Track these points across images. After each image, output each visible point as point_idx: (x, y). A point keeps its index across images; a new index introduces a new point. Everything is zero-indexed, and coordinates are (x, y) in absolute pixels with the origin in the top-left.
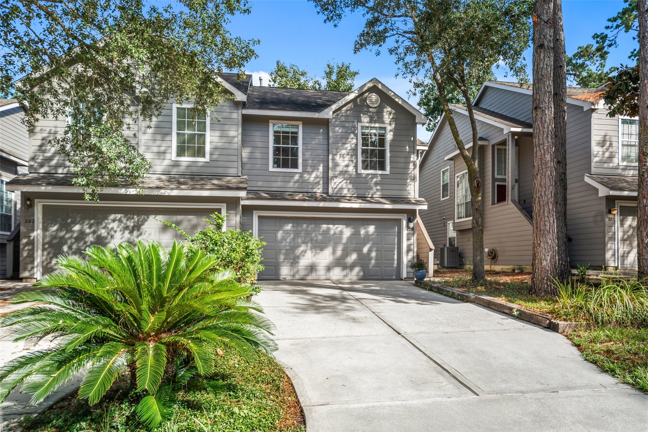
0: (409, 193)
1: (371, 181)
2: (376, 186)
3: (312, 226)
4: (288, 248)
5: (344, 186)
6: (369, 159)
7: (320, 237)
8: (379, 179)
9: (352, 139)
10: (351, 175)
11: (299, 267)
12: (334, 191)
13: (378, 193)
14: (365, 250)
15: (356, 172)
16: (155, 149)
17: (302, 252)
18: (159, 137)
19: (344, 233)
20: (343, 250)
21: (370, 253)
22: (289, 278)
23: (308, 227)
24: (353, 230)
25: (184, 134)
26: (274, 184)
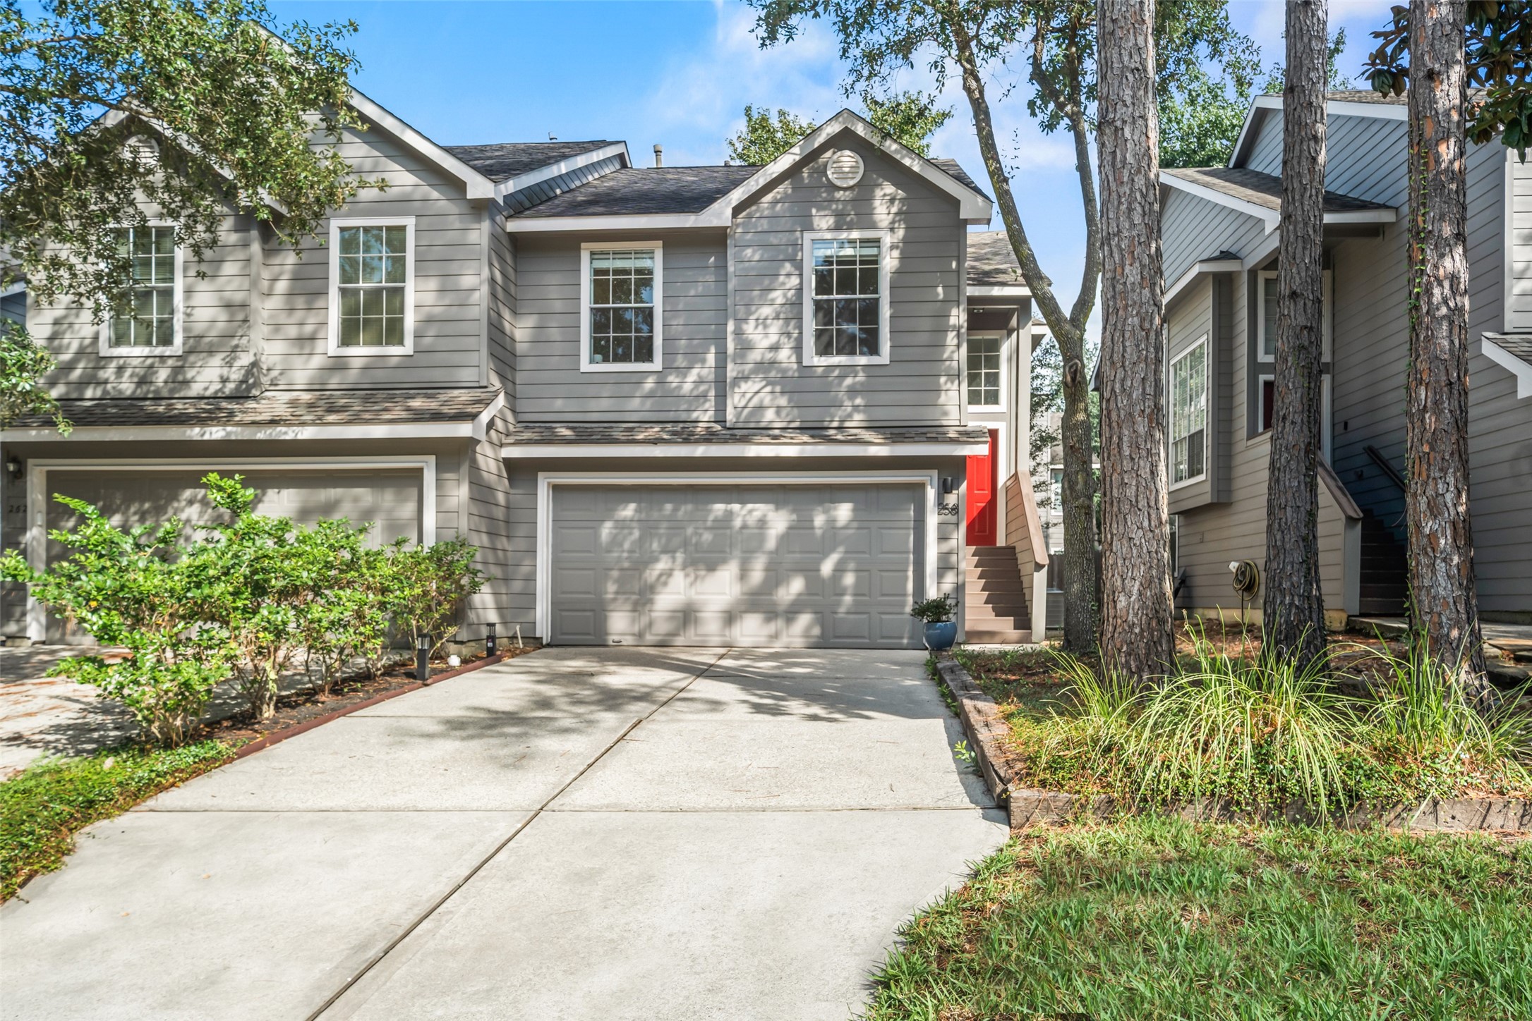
0: (946, 413)
1: (840, 384)
2: (852, 399)
3: (686, 509)
4: (626, 565)
5: (767, 402)
6: (835, 327)
7: (707, 537)
8: (861, 378)
9: (788, 275)
10: (785, 371)
11: (654, 615)
12: (739, 414)
13: (858, 417)
14: (827, 568)
15: (799, 362)
16: (293, 331)
17: (660, 575)
18: (300, 302)
19: (770, 524)
20: (768, 569)
21: (840, 578)
22: (628, 640)
23: (676, 510)
24: (794, 517)
25: (357, 291)
26: (593, 405)
